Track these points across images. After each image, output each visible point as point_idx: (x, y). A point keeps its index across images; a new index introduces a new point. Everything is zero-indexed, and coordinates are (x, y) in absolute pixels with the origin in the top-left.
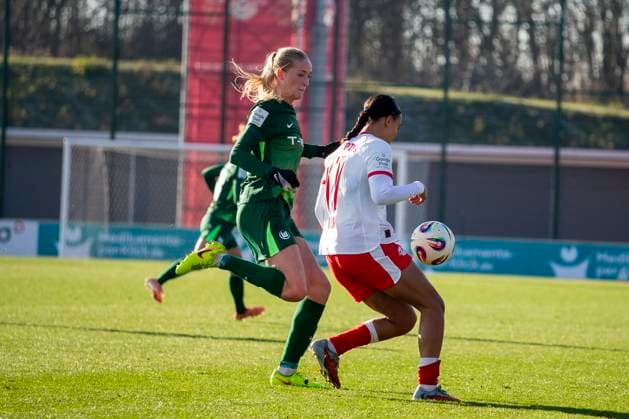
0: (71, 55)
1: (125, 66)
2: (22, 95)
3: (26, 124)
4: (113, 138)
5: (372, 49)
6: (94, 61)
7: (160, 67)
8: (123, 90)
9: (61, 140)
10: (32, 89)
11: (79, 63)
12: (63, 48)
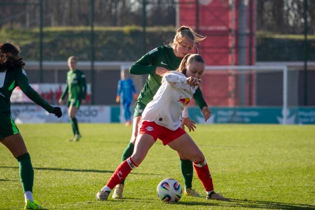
0: (122, 25)
1: (149, 29)
2: (100, 45)
3: (103, 60)
5: (268, 17)
6: (134, 27)
7: (165, 29)
8: (148, 41)
9: (119, 66)
10: (105, 42)
11: (126, 29)
12: (119, 22)
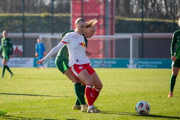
0: (40, 13)
1: (55, 15)
2: (28, 24)
3: (29, 32)
4: (53, 35)
5: (122, 8)
6: (47, 14)
7: (64, 15)
8: (54, 22)
9: (38, 36)
10: (31, 22)
11: (42, 15)
12: (38, 11)
